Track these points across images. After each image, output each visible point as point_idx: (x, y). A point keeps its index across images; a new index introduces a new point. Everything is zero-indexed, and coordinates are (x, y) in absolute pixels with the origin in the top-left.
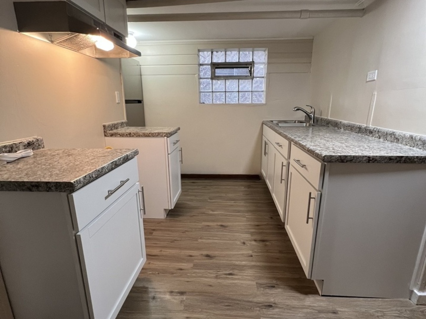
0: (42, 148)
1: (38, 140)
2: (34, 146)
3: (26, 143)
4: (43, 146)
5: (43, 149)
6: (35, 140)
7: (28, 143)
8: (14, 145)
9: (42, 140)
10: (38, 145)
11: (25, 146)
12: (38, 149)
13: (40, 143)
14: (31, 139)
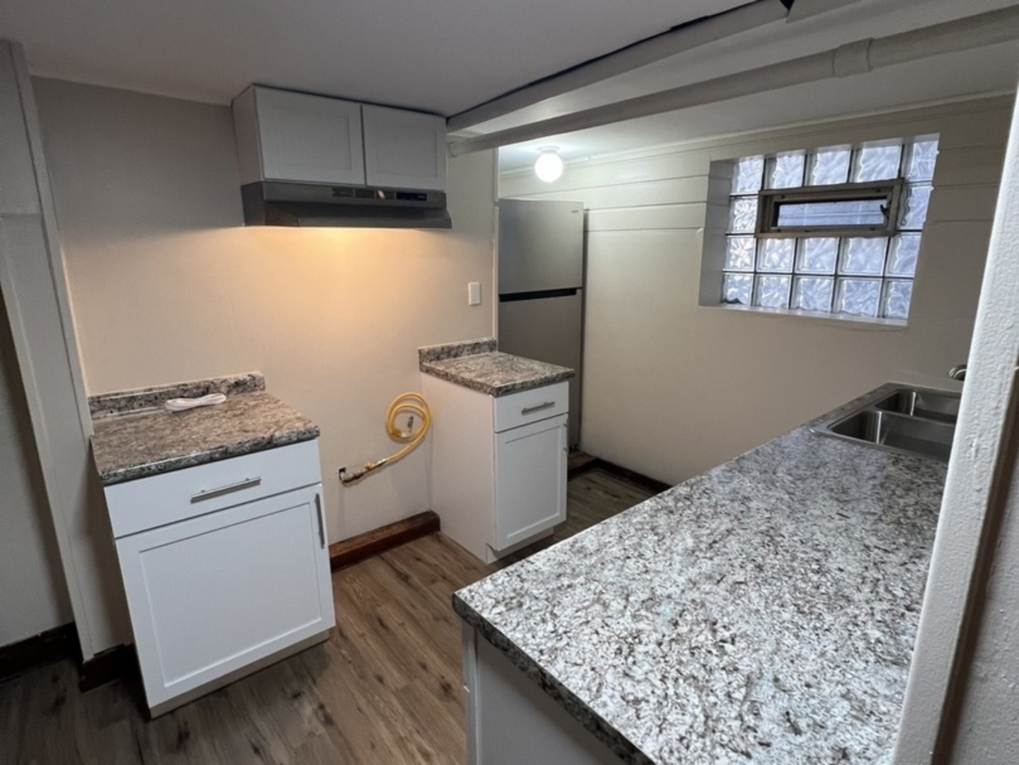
0: (261, 390)
1: (253, 378)
2: (246, 386)
3: (232, 382)
4: (261, 387)
5: (262, 392)
6: (248, 378)
7: (236, 383)
8: (212, 385)
9: (263, 378)
10: (253, 385)
11: (229, 386)
12: (252, 391)
13: (257, 383)
14: (242, 376)
